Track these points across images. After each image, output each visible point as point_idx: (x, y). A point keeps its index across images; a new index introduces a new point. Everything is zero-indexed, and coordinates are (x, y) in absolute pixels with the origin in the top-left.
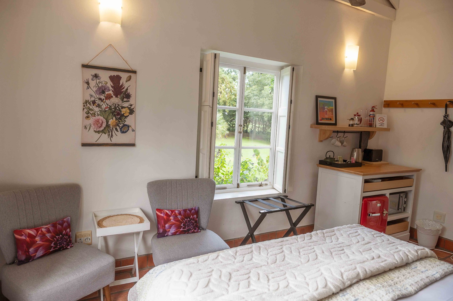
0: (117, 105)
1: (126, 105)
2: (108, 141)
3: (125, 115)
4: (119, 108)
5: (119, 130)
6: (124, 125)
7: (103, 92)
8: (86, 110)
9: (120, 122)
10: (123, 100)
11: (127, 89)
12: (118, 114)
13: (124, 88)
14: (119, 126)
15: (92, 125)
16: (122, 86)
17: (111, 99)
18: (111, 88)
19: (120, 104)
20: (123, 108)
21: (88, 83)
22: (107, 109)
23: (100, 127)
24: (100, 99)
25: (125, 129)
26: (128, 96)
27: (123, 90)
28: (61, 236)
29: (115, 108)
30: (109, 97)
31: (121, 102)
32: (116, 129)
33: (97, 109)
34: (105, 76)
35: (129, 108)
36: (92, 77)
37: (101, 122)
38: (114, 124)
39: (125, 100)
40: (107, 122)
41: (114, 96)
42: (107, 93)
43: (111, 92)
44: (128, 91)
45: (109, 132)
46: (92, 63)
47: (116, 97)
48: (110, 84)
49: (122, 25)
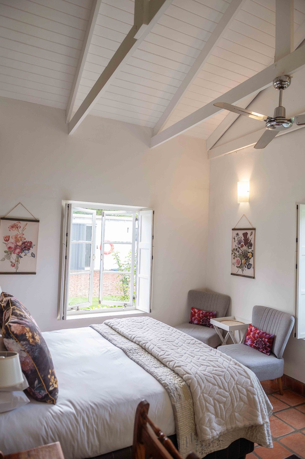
0: (245, 251)
1: (250, 251)
2: (241, 273)
3: (250, 257)
4: (247, 253)
5: (246, 267)
6: (249, 264)
8: (233, 254)
9: (247, 262)
10: (248, 248)
11: (251, 241)
12: (246, 256)
13: (249, 240)
14: (246, 264)
15: (236, 263)
16: (248, 239)
17: (243, 247)
18: (243, 241)
19: (247, 250)
20: (249, 252)
21: (234, 239)
22: (241, 254)
23: (239, 264)
24: (239, 247)
25: (249, 266)
26: (251, 245)
27: (249, 241)
29: (245, 253)
30: (242, 246)
31: (248, 249)
32: (245, 266)
33: (238, 253)
34: (241, 233)
35: (252, 253)
36: (236, 235)
37: (239, 261)
38: (244, 263)
39: (250, 247)
40: (241, 262)
41: (244, 246)
42: (241, 244)
43: (243, 243)
44: (251, 242)
45: (242, 268)
46: (237, 227)
47: (246, 246)
48: (243, 238)
49: (249, 202)
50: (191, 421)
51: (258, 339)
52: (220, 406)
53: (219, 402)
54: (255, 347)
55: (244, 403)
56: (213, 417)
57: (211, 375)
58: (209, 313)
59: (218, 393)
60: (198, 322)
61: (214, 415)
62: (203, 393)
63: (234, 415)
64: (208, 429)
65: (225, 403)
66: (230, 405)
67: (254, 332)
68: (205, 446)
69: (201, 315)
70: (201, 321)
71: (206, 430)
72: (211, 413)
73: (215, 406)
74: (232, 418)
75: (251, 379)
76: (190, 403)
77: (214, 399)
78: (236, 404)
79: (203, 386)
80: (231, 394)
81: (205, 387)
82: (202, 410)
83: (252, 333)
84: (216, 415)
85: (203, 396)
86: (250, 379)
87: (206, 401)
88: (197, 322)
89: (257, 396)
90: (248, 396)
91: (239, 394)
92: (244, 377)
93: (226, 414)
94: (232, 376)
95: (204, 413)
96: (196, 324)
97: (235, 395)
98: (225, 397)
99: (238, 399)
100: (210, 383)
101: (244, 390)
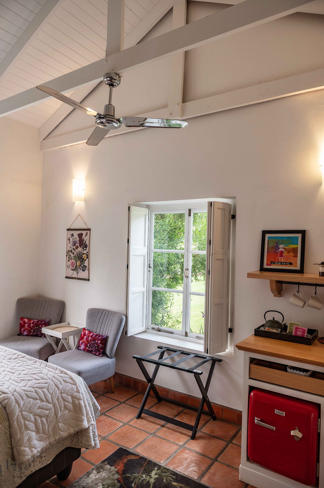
0: (80, 253)
1: (85, 252)
2: (76, 276)
3: (84, 259)
4: (82, 254)
5: (81, 269)
6: (84, 266)
7: (75, 245)
8: (68, 256)
9: (82, 264)
10: (83, 249)
11: (86, 242)
12: (81, 258)
13: (84, 241)
14: (81, 266)
15: (70, 265)
16: (83, 239)
17: (78, 249)
18: (78, 242)
20: (84, 254)
21: (69, 240)
22: (76, 255)
23: (73, 267)
24: (74, 249)
25: (84, 268)
26: (86, 246)
27: (84, 242)
28: (38, 327)
29: (80, 255)
30: (77, 248)
31: (83, 250)
32: (80, 268)
33: (72, 255)
34: (76, 233)
35: (87, 254)
36: (71, 236)
37: (74, 263)
38: (79, 265)
39: (85, 249)
40: (76, 264)
41: (79, 247)
42: (76, 245)
43: (78, 244)
44: (86, 243)
45: (77, 270)
46: (73, 227)
47: (80, 247)
48: (78, 239)
49: (85, 201)
50: (7, 446)
51: (91, 342)
52: (42, 421)
53: (41, 417)
54: (88, 351)
55: (70, 411)
56: (33, 434)
57: (33, 390)
58: (41, 322)
59: (39, 408)
60: (28, 333)
61: (34, 432)
62: (21, 411)
63: (58, 425)
64: (27, 449)
65: (47, 417)
66: (54, 416)
67: (88, 335)
68: (24, 468)
69: (32, 325)
70: (32, 331)
71: (25, 451)
72: (30, 430)
73: (36, 423)
74: (56, 429)
75: (77, 385)
76: (5, 426)
77: (35, 415)
78: (60, 414)
79: (22, 403)
80: (54, 405)
81: (24, 405)
82: (20, 430)
83: (85, 337)
84: (37, 432)
85: (22, 414)
86: (75, 385)
87: (25, 419)
88: (26, 333)
89: (82, 400)
90: (73, 403)
91: (64, 403)
92: (69, 384)
93: (48, 427)
94: (56, 386)
95: (22, 433)
96: (26, 335)
97: (59, 405)
98: (47, 410)
99: (63, 409)
100: (31, 398)
101: (70, 397)
